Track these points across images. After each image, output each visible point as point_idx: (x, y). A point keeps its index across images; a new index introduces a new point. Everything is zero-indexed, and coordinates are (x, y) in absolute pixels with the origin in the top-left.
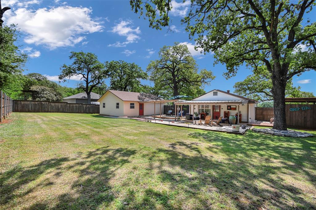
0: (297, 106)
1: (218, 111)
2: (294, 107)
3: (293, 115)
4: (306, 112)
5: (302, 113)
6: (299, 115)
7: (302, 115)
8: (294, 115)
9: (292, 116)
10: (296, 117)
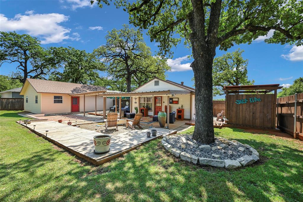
0: (244, 97)
1: (160, 105)
2: (241, 98)
3: (239, 109)
4: (254, 105)
5: (250, 106)
6: (246, 109)
7: (250, 110)
8: (241, 110)
9: (238, 111)
10: (243, 113)
